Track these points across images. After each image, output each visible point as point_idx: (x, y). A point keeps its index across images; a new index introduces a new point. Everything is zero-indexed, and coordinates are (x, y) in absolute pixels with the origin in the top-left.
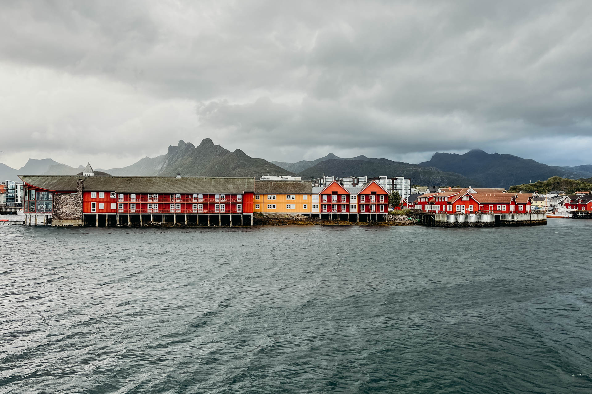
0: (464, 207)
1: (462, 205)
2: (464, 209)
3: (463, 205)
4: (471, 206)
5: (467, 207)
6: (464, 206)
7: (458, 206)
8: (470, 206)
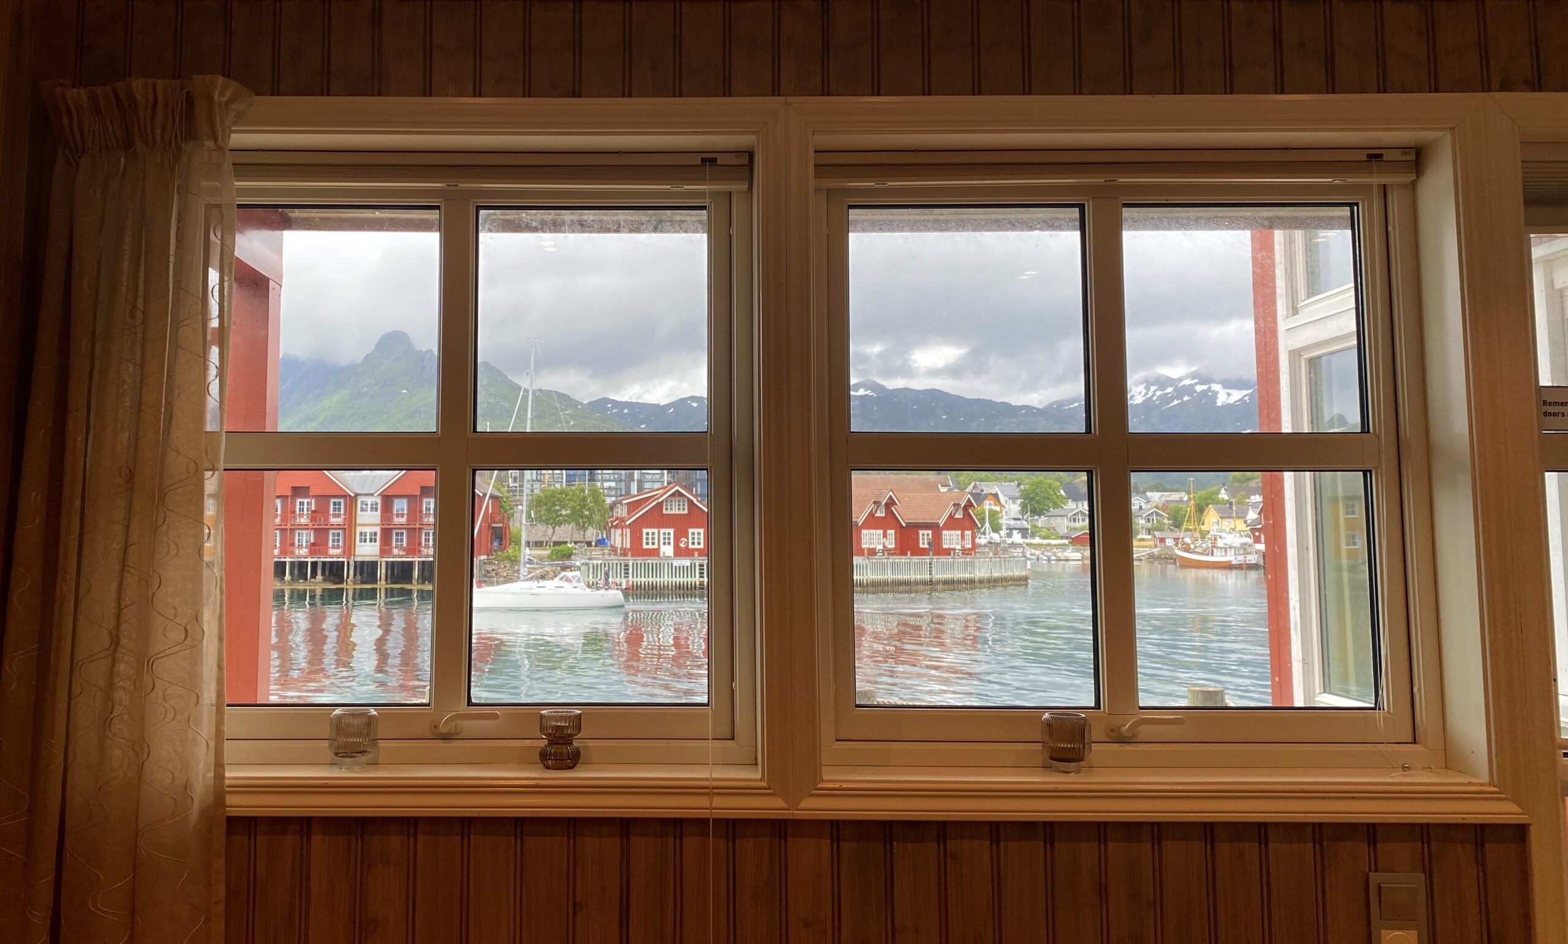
0: (672, 536)
1: (662, 531)
2: (672, 541)
3: (667, 531)
4: (696, 531)
5: (681, 533)
6: (672, 531)
7: (650, 531)
8: (690, 531)
